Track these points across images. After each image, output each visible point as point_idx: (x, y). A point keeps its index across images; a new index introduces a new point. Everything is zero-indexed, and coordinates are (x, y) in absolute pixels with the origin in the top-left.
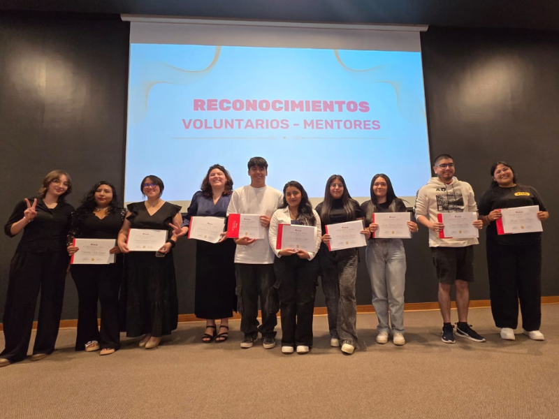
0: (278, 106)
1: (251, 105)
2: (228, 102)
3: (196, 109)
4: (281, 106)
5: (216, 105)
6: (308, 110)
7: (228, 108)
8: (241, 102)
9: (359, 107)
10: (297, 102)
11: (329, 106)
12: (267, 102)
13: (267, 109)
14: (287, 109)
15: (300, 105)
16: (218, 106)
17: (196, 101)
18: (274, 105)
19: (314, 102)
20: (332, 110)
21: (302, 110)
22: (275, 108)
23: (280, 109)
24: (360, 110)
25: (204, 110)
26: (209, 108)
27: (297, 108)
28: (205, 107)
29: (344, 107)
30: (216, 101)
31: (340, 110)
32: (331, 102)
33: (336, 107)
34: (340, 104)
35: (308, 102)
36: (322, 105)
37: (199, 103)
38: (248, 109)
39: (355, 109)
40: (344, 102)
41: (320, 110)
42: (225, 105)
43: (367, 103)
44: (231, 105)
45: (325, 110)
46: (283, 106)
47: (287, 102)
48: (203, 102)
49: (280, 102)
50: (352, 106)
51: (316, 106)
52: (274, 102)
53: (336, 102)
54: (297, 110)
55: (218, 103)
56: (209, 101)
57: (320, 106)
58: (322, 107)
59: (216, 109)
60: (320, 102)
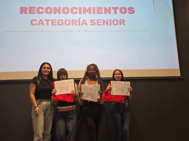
0: (74, 11)
1: (57, 11)
2: (42, 8)
3: (21, 13)
4: (76, 11)
5: (34, 10)
6: (94, 13)
7: (42, 13)
8: (51, 9)
9: (128, 11)
10: (87, 8)
11: (108, 11)
12: (67, 9)
13: (68, 13)
14: (80, 13)
15: (89, 10)
16: (36, 11)
17: (22, 8)
18: (72, 11)
19: (98, 8)
20: (110, 13)
21: (90, 13)
22: (73, 13)
23: (76, 13)
24: (128, 12)
25: (27, 14)
26: (30, 13)
27: (87, 12)
28: (28, 12)
29: (118, 11)
30: (35, 8)
31: (115, 13)
32: (110, 8)
33: (112, 11)
34: (115, 9)
35: (94, 8)
36: (103, 10)
37: (24, 9)
38: (55, 13)
39: (125, 12)
40: (118, 8)
41: (102, 13)
42: (41, 10)
43: (133, 8)
44: (44, 10)
45: (105, 13)
46: (78, 11)
47: (80, 8)
48: (26, 9)
49: (76, 9)
50: (123, 10)
51: (99, 10)
52: (72, 9)
53: (113, 8)
54: (87, 13)
55: (36, 9)
56: (30, 8)
57: (102, 11)
58: (103, 12)
59: (35, 13)
60: (102, 8)
